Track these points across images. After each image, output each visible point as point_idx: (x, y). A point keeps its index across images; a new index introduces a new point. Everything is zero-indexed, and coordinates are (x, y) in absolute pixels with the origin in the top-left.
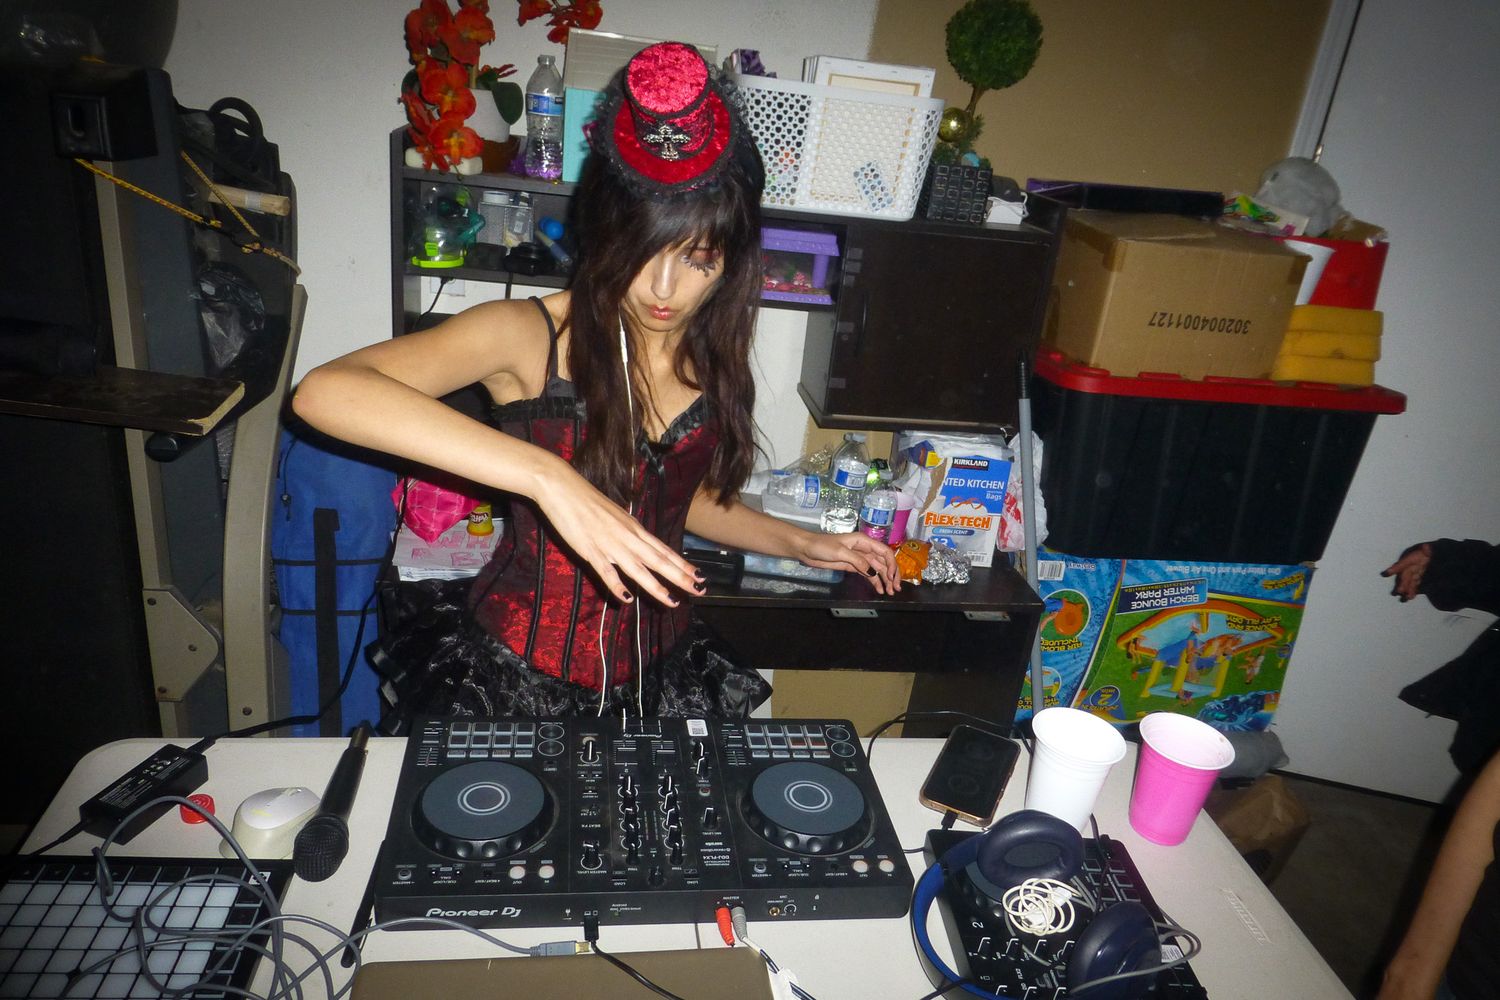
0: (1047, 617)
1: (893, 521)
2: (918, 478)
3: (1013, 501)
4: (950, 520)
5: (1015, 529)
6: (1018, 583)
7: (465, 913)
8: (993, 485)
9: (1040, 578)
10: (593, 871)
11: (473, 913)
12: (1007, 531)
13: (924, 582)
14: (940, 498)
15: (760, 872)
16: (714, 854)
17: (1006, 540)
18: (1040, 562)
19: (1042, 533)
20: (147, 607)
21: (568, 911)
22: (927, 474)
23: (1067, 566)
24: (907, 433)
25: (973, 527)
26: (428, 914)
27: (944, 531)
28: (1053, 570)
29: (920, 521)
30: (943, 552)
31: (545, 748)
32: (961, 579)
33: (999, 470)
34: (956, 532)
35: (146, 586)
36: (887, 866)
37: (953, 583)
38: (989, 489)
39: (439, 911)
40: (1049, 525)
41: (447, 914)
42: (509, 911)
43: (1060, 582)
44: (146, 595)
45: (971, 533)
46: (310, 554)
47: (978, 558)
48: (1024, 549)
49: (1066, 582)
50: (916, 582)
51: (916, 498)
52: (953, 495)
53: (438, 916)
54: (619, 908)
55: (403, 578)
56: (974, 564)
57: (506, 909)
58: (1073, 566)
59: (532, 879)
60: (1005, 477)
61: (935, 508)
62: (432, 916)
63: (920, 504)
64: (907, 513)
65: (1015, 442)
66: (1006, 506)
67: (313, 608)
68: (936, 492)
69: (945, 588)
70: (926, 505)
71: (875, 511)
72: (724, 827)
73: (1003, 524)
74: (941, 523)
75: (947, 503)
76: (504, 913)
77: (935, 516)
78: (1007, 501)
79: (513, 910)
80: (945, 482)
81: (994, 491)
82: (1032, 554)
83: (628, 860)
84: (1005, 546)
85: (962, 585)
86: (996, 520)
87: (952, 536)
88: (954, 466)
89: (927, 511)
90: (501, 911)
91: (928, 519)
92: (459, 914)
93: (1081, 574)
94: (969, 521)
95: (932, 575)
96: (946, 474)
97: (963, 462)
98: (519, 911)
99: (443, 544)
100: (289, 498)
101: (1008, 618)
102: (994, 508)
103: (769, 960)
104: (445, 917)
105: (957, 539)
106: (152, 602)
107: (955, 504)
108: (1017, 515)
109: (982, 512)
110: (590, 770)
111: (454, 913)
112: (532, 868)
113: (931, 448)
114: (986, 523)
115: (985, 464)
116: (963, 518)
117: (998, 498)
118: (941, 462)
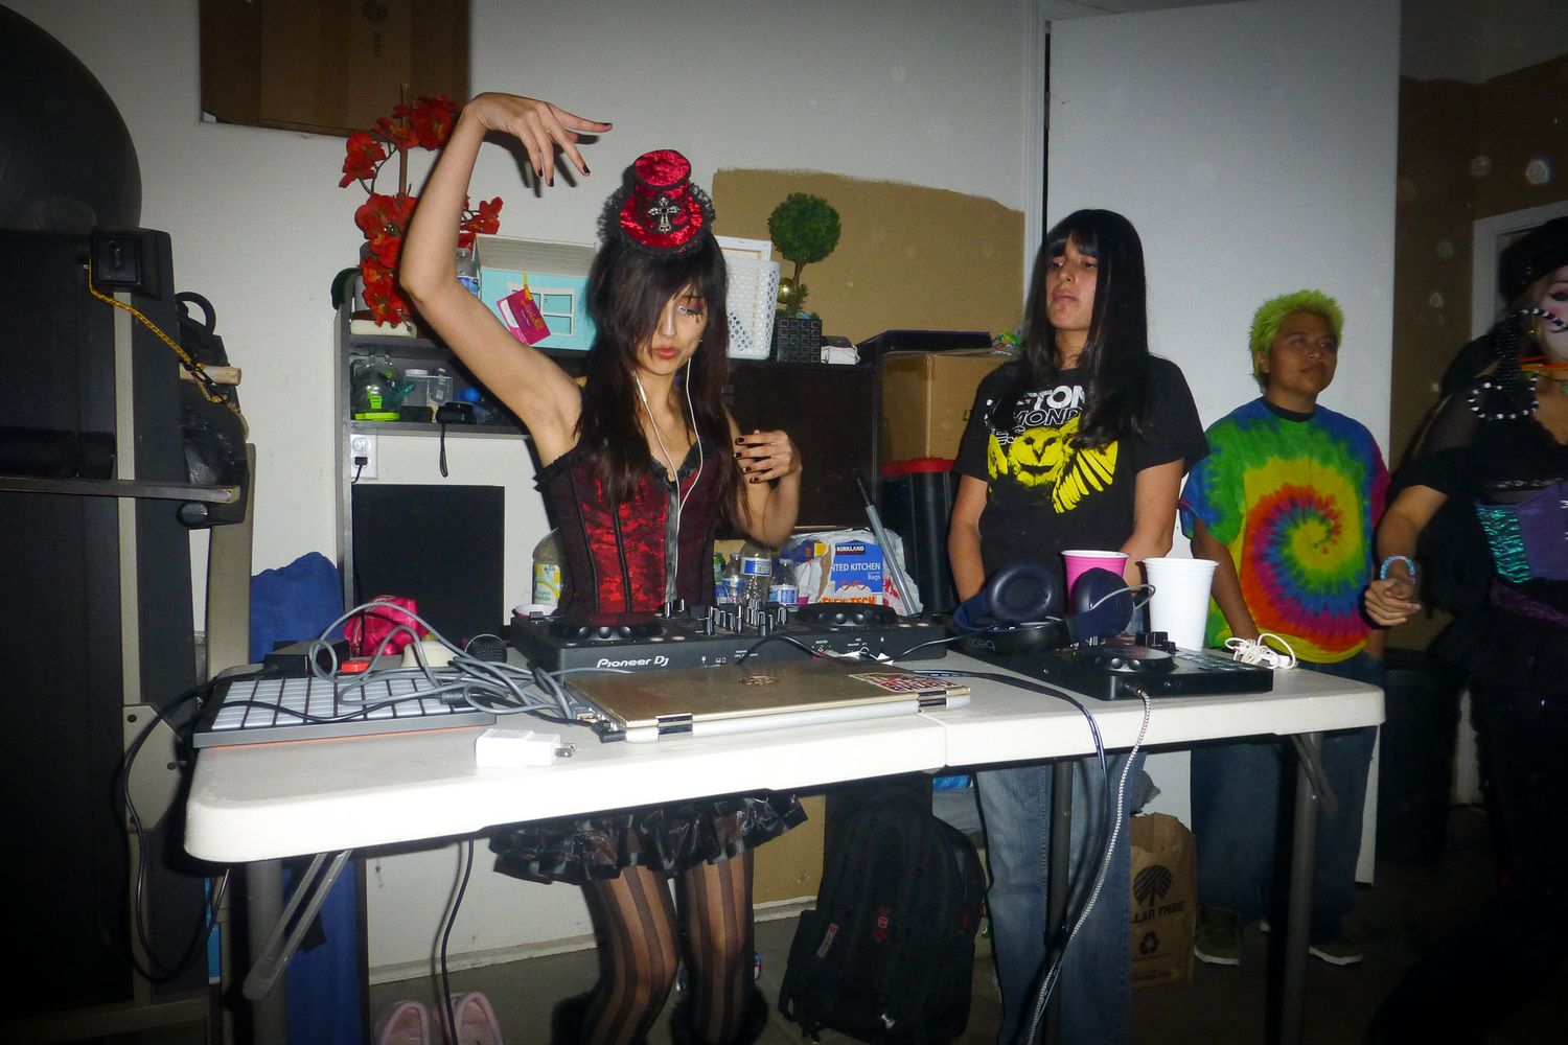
2: (809, 573)
3: (889, 583)
5: (896, 605)
7: (626, 663)
8: (871, 566)
11: (632, 663)
14: (831, 583)
20: (126, 721)
21: (704, 659)
22: (817, 565)
26: (598, 666)
33: (876, 553)
35: (126, 703)
36: (923, 624)
38: (869, 570)
39: (607, 661)
41: (613, 664)
42: (660, 660)
44: (127, 712)
52: (842, 579)
53: (606, 666)
54: (741, 654)
57: (657, 657)
60: (879, 560)
61: (828, 592)
62: (601, 666)
63: (815, 595)
66: (884, 588)
68: (827, 579)
70: (821, 592)
73: (885, 603)
75: (837, 588)
76: (656, 662)
78: (885, 584)
79: (663, 658)
80: (832, 568)
81: (874, 572)
86: (879, 598)
88: (837, 553)
89: (823, 596)
90: (653, 660)
92: (621, 665)
96: (832, 561)
97: (844, 549)
98: (667, 659)
102: (876, 587)
104: (611, 667)
106: (131, 716)
107: (844, 587)
108: (895, 594)
109: (867, 592)
111: (619, 663)
113: (816, 543)
115: (861, 549)
117: (877, 578)
118: (826, 551)
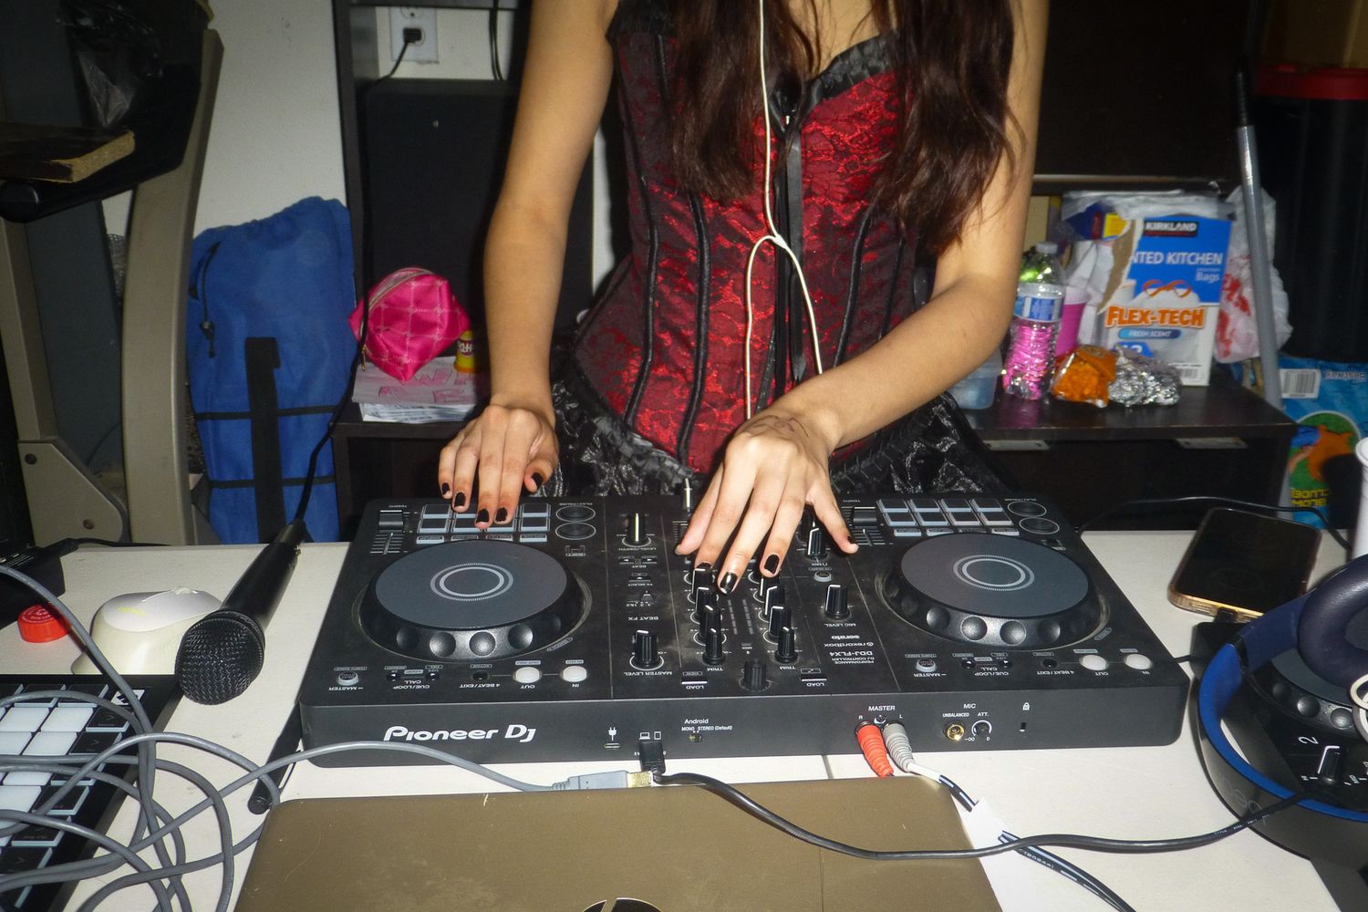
0: (1298, 454)
1: (1060, 315)
2: (1094, 260)
3: (1236, 285)
4: (1144, 315)
5: (1242, 325)
6: (1254, 403)
7: (446, 735)
8: (1204, 258)
9: (1285, 396)
10: (650, 672)
11: (458, 735)
12: (1229, 329)
13: (1113, 406)
14: (1127, 283)
15: (926, 670)
16: (847, 649)
17: (1228, 343)
18: (1283, 372)
19: (1284, 330)
20: (26, 467)
21: (612, 732)
22: (1107, 250)
23: (1323, 376)
24: (1074, 195)
25: (1178, 326)
26: (387, 737)
27: (1134, 334)
28: (1302, 384)
29: (1100, 319)
30: (1137, 361)
31: (567, 531)
32: (1164, 396)
33: (1211, 236)
34: (1153, 334)
35: (22, 438)
36: (1138, 662)
37: (1155, 405)
38: (1200, 266)
39: (404, 731)
40: (1292, 318)
41: (417, 736)
42: (516, 731)
43: (1313, 401)
44: (24, 450)
45: (1175, 334)
46: (242, 401)
47: (1189, 373)
48: (1256, 354)
49: (1322, 400)
50: (1100, 403)
51: (1090, 290)
52: (1147, 278)
53: (402, 740)
54: (696, 726)
55: (367, 418)
56: (1186, 381)
57: (511, 728)
58: (1331, 375)
59: (551, 686)
60: (1222, 247)
61: (1120, 298)
62: (393, 739)
63: (1097, 299)
64: (1079, 309)
65: (1235, 196)
66: (1225, 294)
67: (251, 476)
68: (1121, 275)
69: (1145, 411)
70: (1107, 296)
71: (1034, 300)
72: (859, 616)
73: (1223, 320)
74: (1130, 321)
75: (1138, 290)
76: (509, 735)
77: (1121, 311)
78: (1227, 285)
79: (523, 729)
80: (1133, 259)
81: (1208, 269)
82: (1270, 360)
83: (707, 659)
84: (1227, 353)
85: (1169, 406)
86: (1212, 312)
87: (1147, 341)
88: (1146, 233)
89: (1109, 304)
90: (504, 731)
91: (1111, 316)
92: (436, 737)
93: (1345, 388)
94: (1172, 317)
95: (1123, 392)
96: (1135, 246)
97: (1159, 227)
98: (532, 732)
99: (422, 381)
100: (212, 326)
101: (1243, 445)
102: (1208, 293)
103: (956, 791)
104: (414, 741)
105: (1157, 345)
106: (31, 460)
107: (1151, 291)
108: (1243, 305)
109: (1191, 301)
110: (639, 555)
111: (429, 735)
112: (552, 666)
113: (1111, 210)
114: (1198, 318)
115: (1191, 227)
116: (1163, 313)
117: (1213, 278)
118: (1126, 229)
